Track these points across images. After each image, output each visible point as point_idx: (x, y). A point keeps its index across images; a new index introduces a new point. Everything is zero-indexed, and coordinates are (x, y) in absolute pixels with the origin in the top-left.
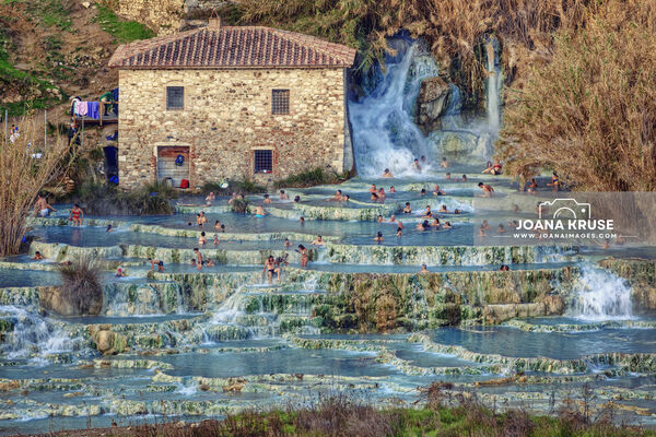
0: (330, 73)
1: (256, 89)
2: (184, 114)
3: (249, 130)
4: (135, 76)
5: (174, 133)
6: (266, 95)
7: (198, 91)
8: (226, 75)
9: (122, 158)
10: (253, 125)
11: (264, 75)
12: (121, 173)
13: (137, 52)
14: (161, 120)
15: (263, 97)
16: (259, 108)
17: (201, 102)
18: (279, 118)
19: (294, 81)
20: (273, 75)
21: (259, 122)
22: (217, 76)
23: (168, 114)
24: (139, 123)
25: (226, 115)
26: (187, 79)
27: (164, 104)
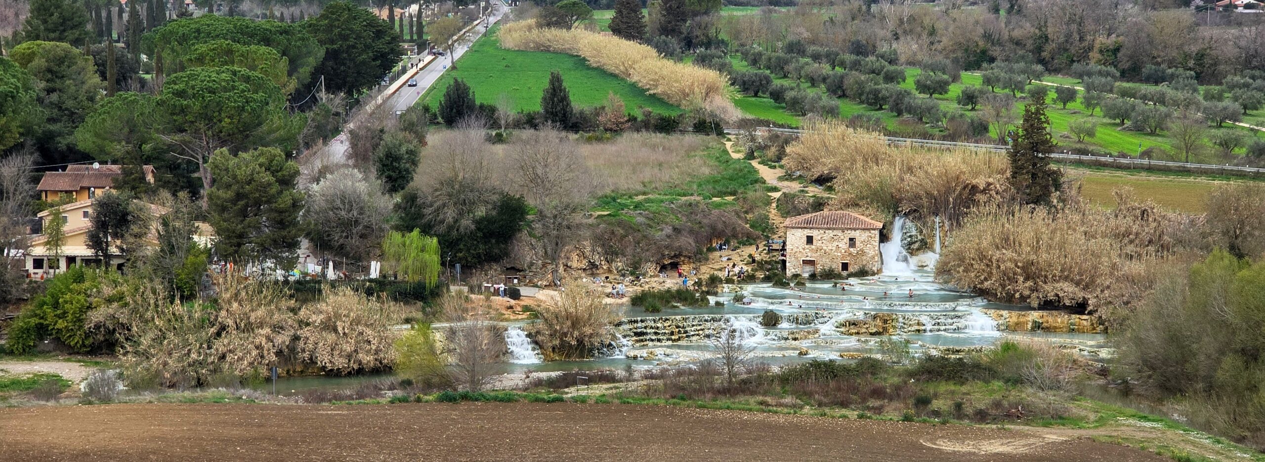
0: (872, 232)
1: (842, 237)
2: (813, 247)
3: (839, 254)
4: (793, 231)
5: (809, 254)
6: (847, 240)
7: (819, 238)
8: (831, 231)
9: (788, 264)
10: (841, 252)
11: (846, 232)
12: (787, 270)
13: (794, 221)
14: (804, 249)
15: (845, 240)
16: (844, 245)
17: (820, 242)
18: (851, 249)
19: (858, 235)
20: (849, 232)
21: (843, 251)
22: (827, 231)
23: (807, 246)
24: (795, 250)
25: (830, 248)
26: (815, 233)
27: (805, 242)
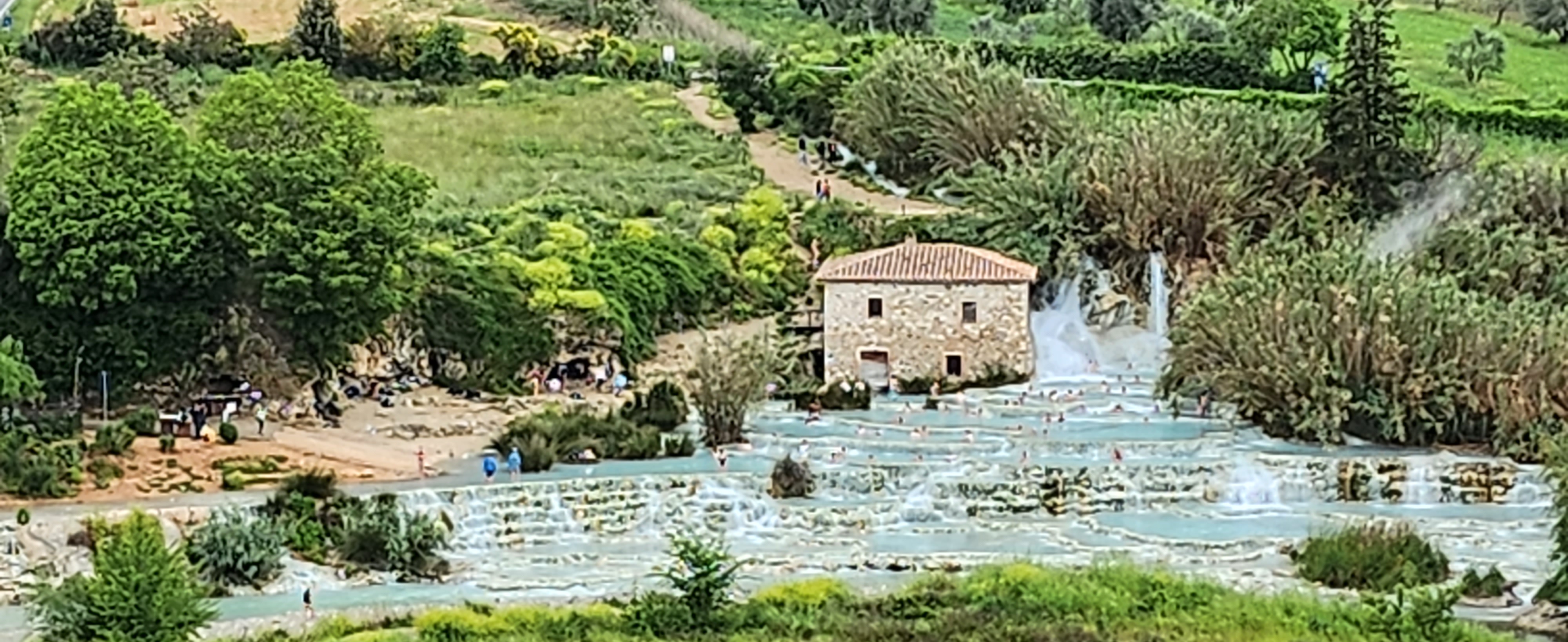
0: (1013, 287)
1: (947, 301)
2: (883, 322)
3: (941, 337)
4: (838, 287)
5: (875, 339)
6: (956, 306)
7: (896, 302)
8: (920, 287)
9: (827, 361)
10: (944, 333)
12: (827, 373)
13: (840, 267)
14: (863, 327)
15: (953, 307)
16: (951, 317)
17: (898, 311)
18: (968, 326)
19: (982, 294)
20: (962, 287)
21: (950, 331)
22: (913, 288)
23: (870, 322)
24: (844, 329)
25: (920, 324)
26: (883, 293)
27: (866, 313)
